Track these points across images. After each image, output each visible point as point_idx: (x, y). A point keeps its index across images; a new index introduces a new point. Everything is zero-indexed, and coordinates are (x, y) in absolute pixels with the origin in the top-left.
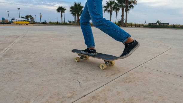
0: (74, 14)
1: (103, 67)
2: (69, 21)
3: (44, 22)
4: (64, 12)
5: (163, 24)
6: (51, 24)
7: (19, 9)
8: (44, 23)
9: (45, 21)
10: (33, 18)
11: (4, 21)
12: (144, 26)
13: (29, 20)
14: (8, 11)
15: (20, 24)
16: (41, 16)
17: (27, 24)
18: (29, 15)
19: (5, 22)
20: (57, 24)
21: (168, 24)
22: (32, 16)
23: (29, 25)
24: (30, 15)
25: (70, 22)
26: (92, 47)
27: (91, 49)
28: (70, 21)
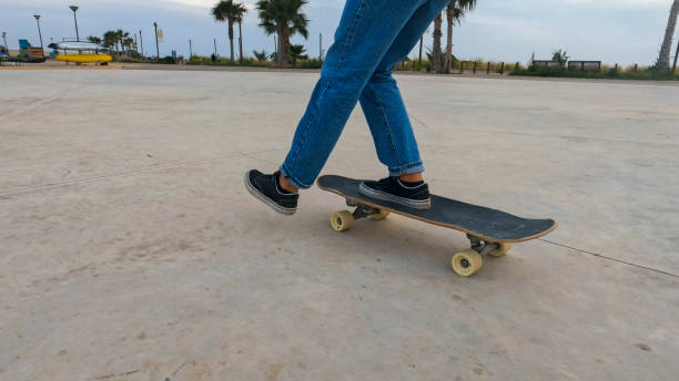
0: (269, 28)
1: (465, 263)
2: (255, 53)
3: (171, 55)
4: (240, 20)
5: (580, 64)
6: (195, 62)
7: (74, 9)
8: (171, 61)
9: (174, 53)
10: (131, 40)
11: (28, 51)
12: (517, 71)
13: (116, 48)
14: (37, 17)
15: (78, 64)
16: (158, 34)
17: (105, 64)
18: (116, 31)
19: (30, 56)
20: (214, 61)
21: (599, 62)
22: (126, 34)
23: (111, 68)
24: (120, 32)
25: (261, 56)
26: (409, 171)
27: (406, 179)
28: (260, 52)
